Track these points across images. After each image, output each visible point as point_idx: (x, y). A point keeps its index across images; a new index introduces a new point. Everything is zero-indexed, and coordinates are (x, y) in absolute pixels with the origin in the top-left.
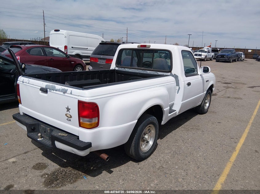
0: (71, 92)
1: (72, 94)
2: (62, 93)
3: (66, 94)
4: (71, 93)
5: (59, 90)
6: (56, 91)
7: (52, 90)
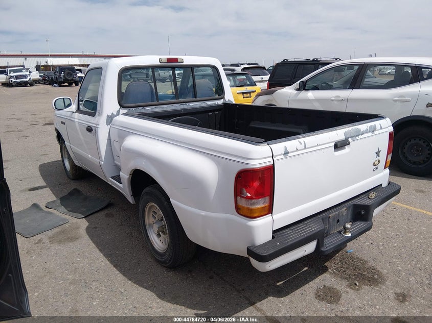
0: (381, 126)
1: (383, 127)
2: (370, 134)
3: (376, 132)
4: (381, 128)
5: (366, 132)
6: (362, 135)
7: (356, 136)
